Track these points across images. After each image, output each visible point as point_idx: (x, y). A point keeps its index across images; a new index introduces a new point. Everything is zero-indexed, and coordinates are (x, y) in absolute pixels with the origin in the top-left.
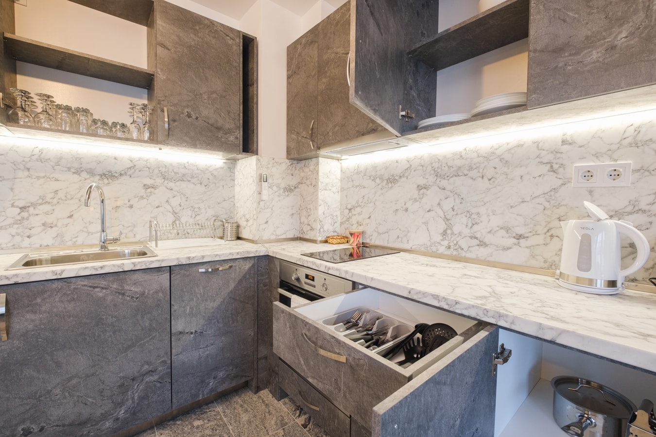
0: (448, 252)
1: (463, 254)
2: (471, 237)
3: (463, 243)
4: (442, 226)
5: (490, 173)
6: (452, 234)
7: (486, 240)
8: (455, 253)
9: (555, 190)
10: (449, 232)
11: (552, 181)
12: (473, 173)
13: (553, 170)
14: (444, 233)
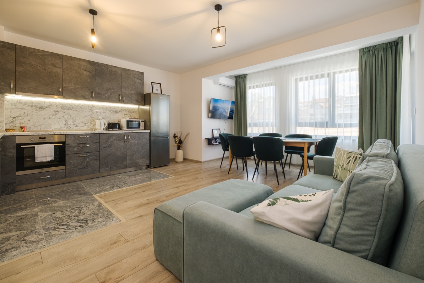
0: (67, 129)
1: (72, 129)
2: (74, 125)
3: (71, 126)
4: (64, 122)
5: (78, 110)
6: (68, 124)
7: (78, 125)
8: (69, 129)
9: (92, 114)
10: (67, 124)
11: (91, 113)
12: (74, 109)
13: (91, 111)
14: (65, 124)
